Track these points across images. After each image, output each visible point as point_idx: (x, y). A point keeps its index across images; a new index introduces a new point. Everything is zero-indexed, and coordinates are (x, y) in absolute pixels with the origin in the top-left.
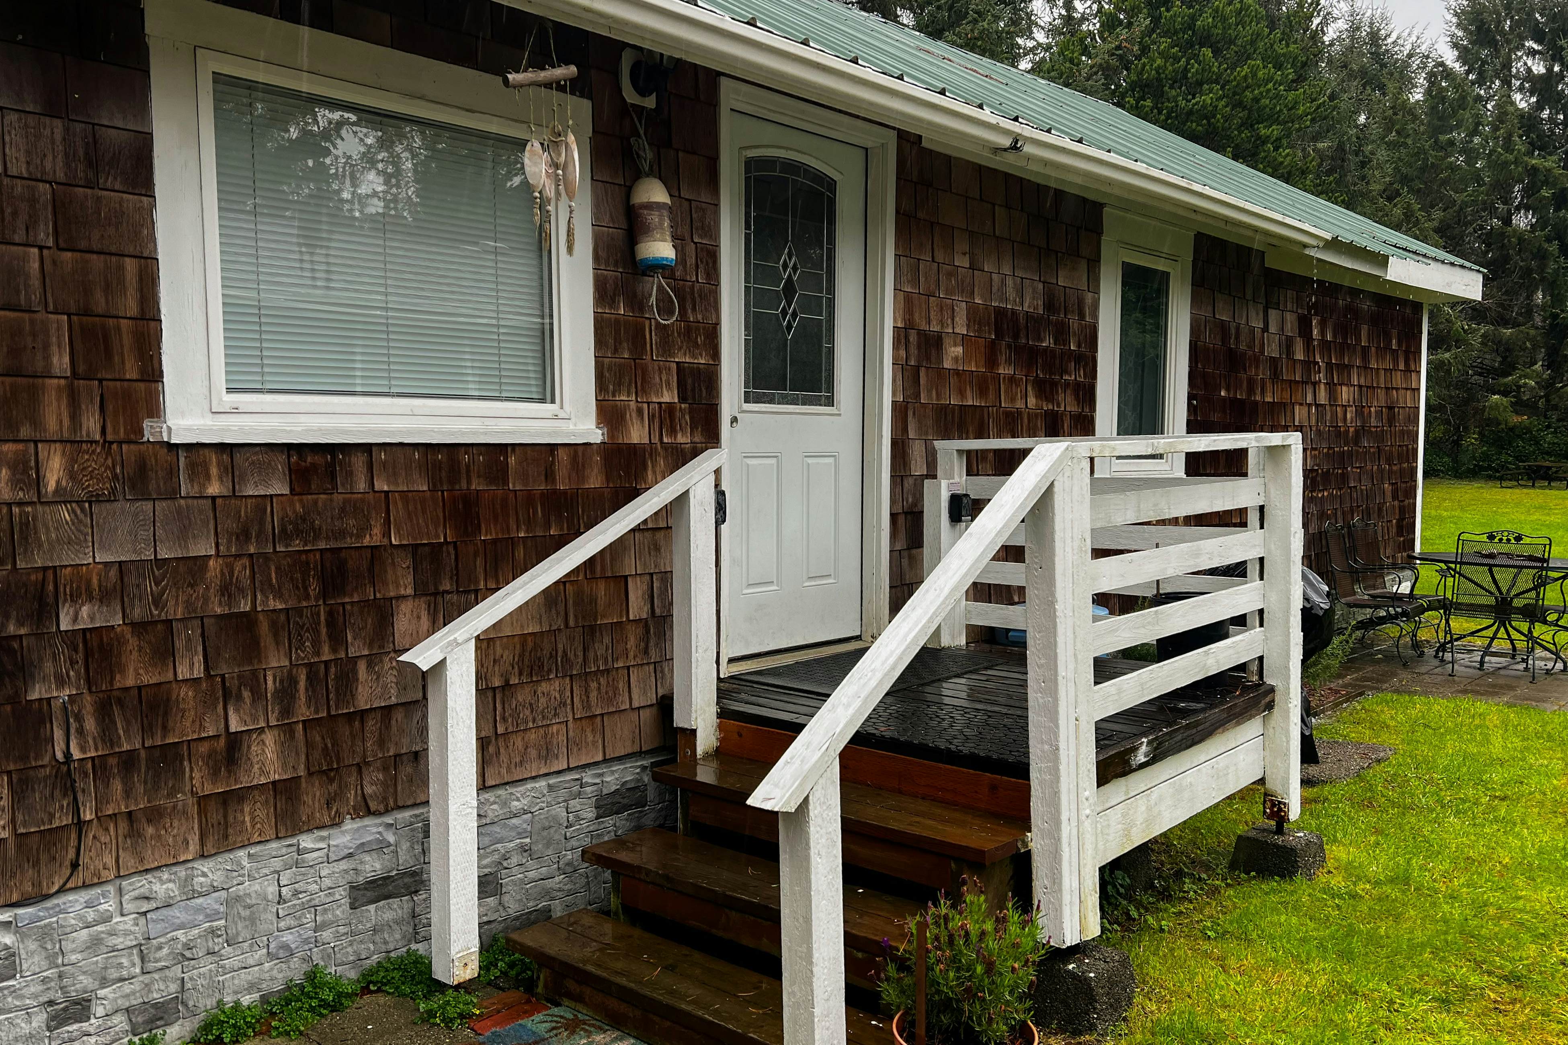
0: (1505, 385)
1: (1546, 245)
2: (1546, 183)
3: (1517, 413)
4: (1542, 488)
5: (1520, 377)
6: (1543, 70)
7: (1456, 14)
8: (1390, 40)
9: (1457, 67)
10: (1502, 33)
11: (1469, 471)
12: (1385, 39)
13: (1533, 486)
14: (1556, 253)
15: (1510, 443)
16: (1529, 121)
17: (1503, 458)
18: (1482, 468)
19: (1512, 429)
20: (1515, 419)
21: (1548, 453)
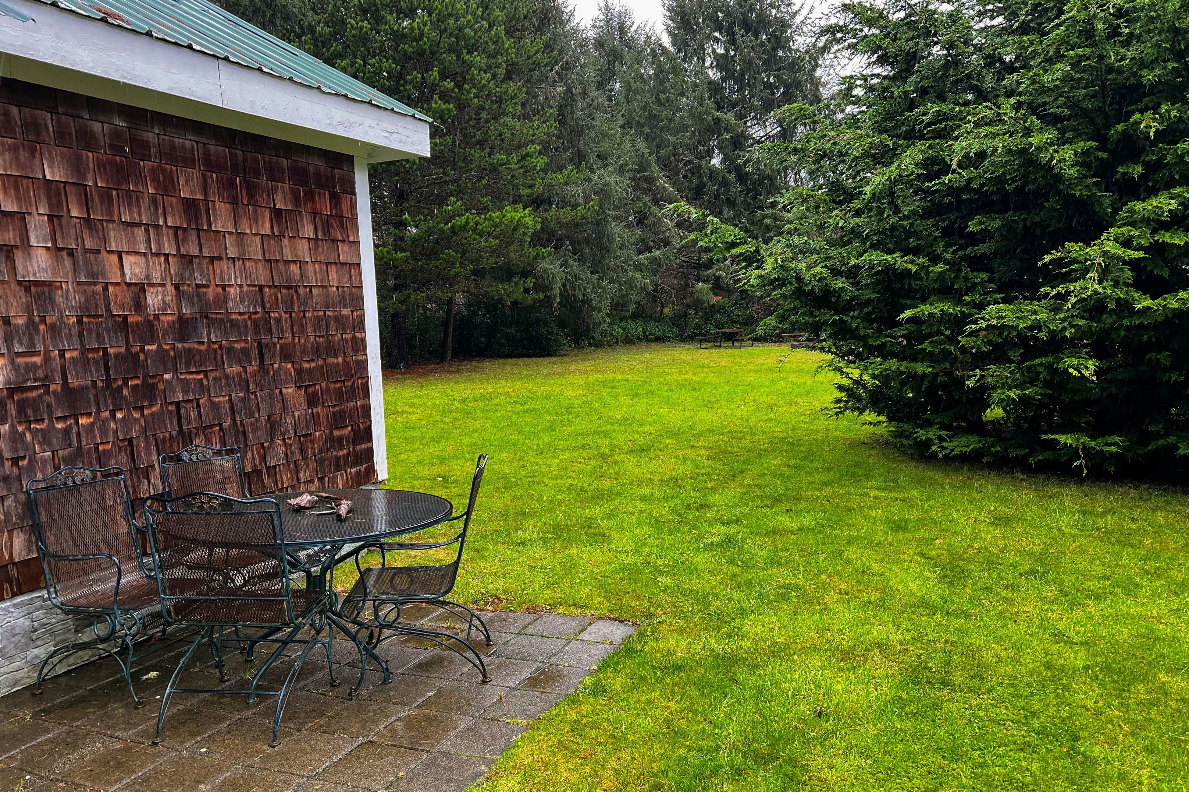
0: (707, 276)
1: (728, 175)
2: (727, 131)
3: (716, 295)
4: (727, 347)
5: (716, 270)
6: (723, 52)
7: (668, 10)
8: (632, 30)
9: (672, 49)
10: (697, 24)
11: (689, 336)
12: (629, 29)
13: (720, 346)
14: (734, 180)
15: (712, 316)
16: (715, 88)
17: (708, 326)
18: (697, 335)
19: (713, 306)
20: (715, 299)
21: (736, 322)
